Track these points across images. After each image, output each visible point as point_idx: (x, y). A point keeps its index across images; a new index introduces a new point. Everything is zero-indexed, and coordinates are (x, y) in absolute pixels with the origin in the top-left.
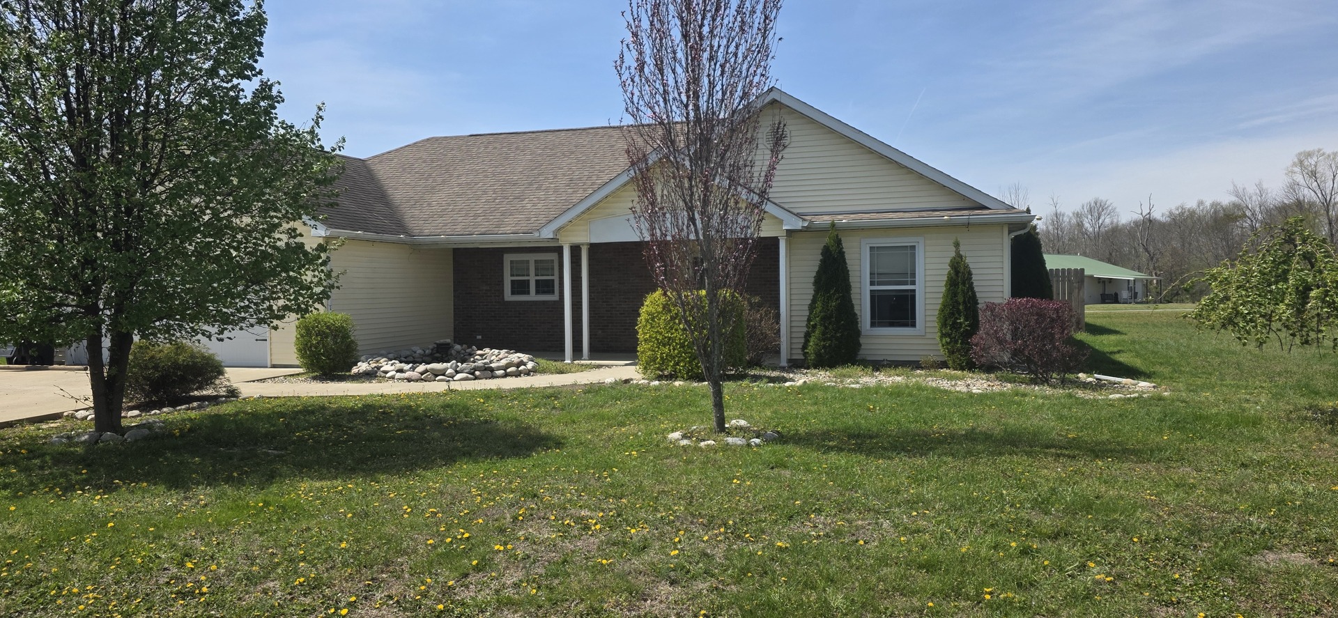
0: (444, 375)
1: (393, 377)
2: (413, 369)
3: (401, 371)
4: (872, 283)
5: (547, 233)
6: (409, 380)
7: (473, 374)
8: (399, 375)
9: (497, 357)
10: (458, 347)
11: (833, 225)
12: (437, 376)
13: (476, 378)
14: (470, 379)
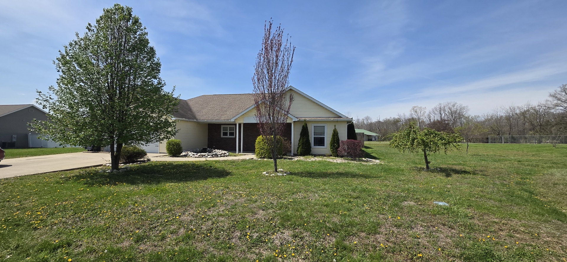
0: (205, 156)
1: (191, 156)
2: (197, 154)
3: (194, 155)
4: (314, 135)
5: (233, 120)
6: (196, 157)
7: (212, 156)
8: (193, 156)
9: (219, 152)
10: (209, 149)
11: (305, 120)
12: (203, 156)
13: (213, 157)
14: (212, 157)
